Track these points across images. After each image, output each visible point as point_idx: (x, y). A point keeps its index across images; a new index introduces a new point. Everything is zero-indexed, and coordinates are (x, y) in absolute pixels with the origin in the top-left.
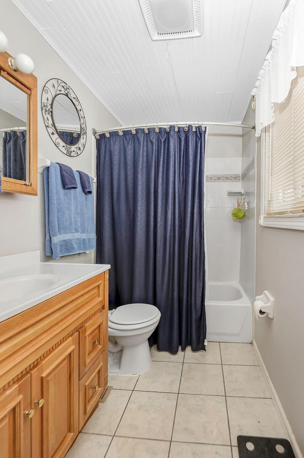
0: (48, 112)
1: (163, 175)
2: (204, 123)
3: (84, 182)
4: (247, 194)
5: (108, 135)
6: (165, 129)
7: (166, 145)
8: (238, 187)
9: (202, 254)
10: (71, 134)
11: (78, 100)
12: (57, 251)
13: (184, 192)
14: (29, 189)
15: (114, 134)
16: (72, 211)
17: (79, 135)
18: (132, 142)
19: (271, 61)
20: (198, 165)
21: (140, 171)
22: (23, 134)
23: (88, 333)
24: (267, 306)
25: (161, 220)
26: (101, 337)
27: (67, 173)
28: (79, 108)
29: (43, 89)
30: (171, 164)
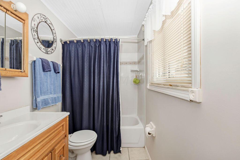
0: (35, 31)
1: (98, 63)
2: (119, 37)
3: (55, 67)
4: (140, 71)
5: (68, 42)
6: (99, 40)
7: (99, 48)
8: (136, 67)
9: (119, 103)
10: (48, 42)
11: (52, 24)
12: (40, 105)
13: (109, 72)
14: (23, 74)
15: (72, 42)
16: (48, 83)
17: (53, 42)
18: (81, 46)
19: (152, 10)
20: (116, 58)
21: (86, 61)
22: (21, 41)
23: (57, 152)
24: (152, 130)
25: (97, 86)
26: (64, 152)
27: (46, 63)
28: (52, 28)
29: (32, 19)
30: (102, 58)
